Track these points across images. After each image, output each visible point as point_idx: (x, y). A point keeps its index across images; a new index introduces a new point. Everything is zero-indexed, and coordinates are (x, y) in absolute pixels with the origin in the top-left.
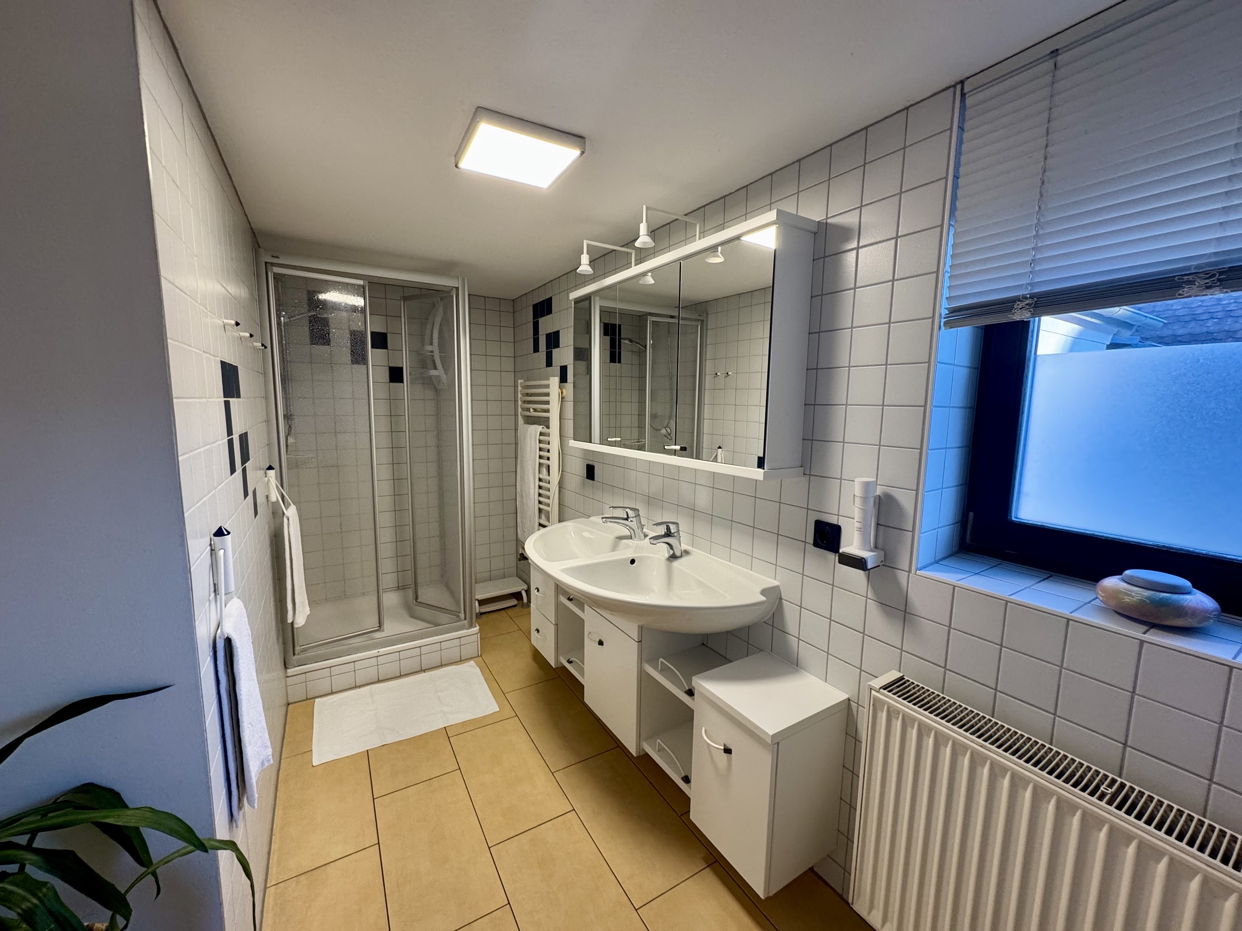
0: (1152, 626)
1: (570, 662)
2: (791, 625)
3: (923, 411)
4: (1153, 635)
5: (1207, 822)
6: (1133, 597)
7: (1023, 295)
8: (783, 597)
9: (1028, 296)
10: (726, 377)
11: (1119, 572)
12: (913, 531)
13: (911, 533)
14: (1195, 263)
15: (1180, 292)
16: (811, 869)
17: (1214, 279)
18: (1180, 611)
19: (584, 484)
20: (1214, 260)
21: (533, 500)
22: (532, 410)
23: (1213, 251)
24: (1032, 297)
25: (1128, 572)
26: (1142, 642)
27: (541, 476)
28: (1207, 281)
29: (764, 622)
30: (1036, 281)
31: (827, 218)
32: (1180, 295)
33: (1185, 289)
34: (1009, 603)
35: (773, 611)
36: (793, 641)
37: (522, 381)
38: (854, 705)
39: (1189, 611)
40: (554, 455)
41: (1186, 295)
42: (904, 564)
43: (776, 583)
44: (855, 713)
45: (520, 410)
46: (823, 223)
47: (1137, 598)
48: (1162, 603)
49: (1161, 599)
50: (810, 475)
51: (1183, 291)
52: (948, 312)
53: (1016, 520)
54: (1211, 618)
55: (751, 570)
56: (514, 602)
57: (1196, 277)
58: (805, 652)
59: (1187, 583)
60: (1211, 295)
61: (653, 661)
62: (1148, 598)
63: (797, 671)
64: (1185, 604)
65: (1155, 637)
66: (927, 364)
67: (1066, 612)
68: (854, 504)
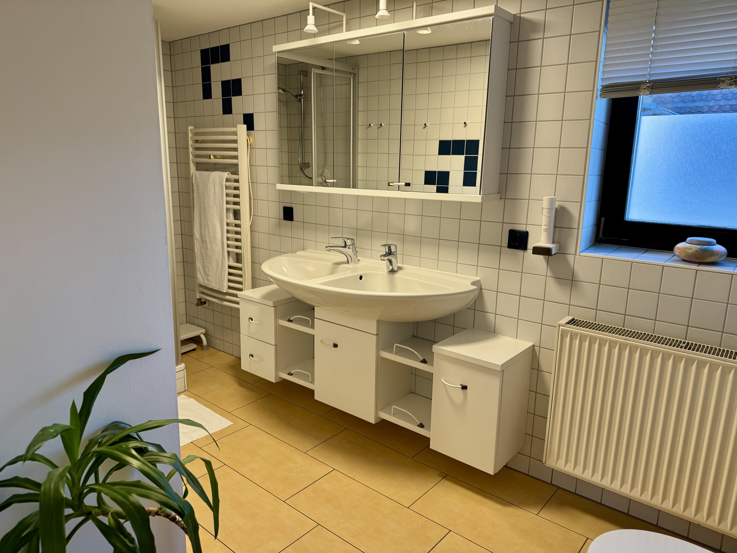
0: (700, 264)
1: (290, 374)
2: (489, 305)
3: (586, 151)
4: (701, 266)
5: (722, 349)
6: (693, 249)
7: (645, 81)
8: (483, 287)
9: (648, 81)
10: (379, 128)
11: (684, 240)
12: (578, 228)
13: (577, 230)
14: (726, 71)
15: (719, 86)
16: (506, 467)
17: (733, 80)
18: (713, 253)
19: (280, 225)
20: (733, 71)
21: (220, 244)
22: (212, 157)
23: (733, 66)
24: (650, 82)
25: (689, 239)
26: (697, 270)
27: (229, 221)
28: (730, 81)
29: (467, 308)
30: (651, 73)
31: (520, 13)
32: (719, 87)
33: (721, 85)
34: (633, 263)
35: (475, 299)
36: (491, 317)
37: (192, 127)
38: (537, 348)
39: (716, 253)
40: (244, 200)
41: (721, 88)
42: (572, 250)
43: (478, 278)
44: (538, 353)
45: (191, 157)
46: (517, 16)
47: (695, 249)
48: (706, 251)
49: (705, 248)
50: (505, 199)
51: (720, 86)
52: (601, 88)
53: (628, 220)
54: (724, 255)
55: (457, 273)
56: (193, 346)
57: (726, 79)
58: (501, 323)
59: (714, 241)
60: (731, 88)
61: (388, 348)
62: (699, 249)
63: (494, 336)
64: (714, 250)
65: (701, 268)
66: (589, 121)
67: (662, 263)
68: (542, 214)
